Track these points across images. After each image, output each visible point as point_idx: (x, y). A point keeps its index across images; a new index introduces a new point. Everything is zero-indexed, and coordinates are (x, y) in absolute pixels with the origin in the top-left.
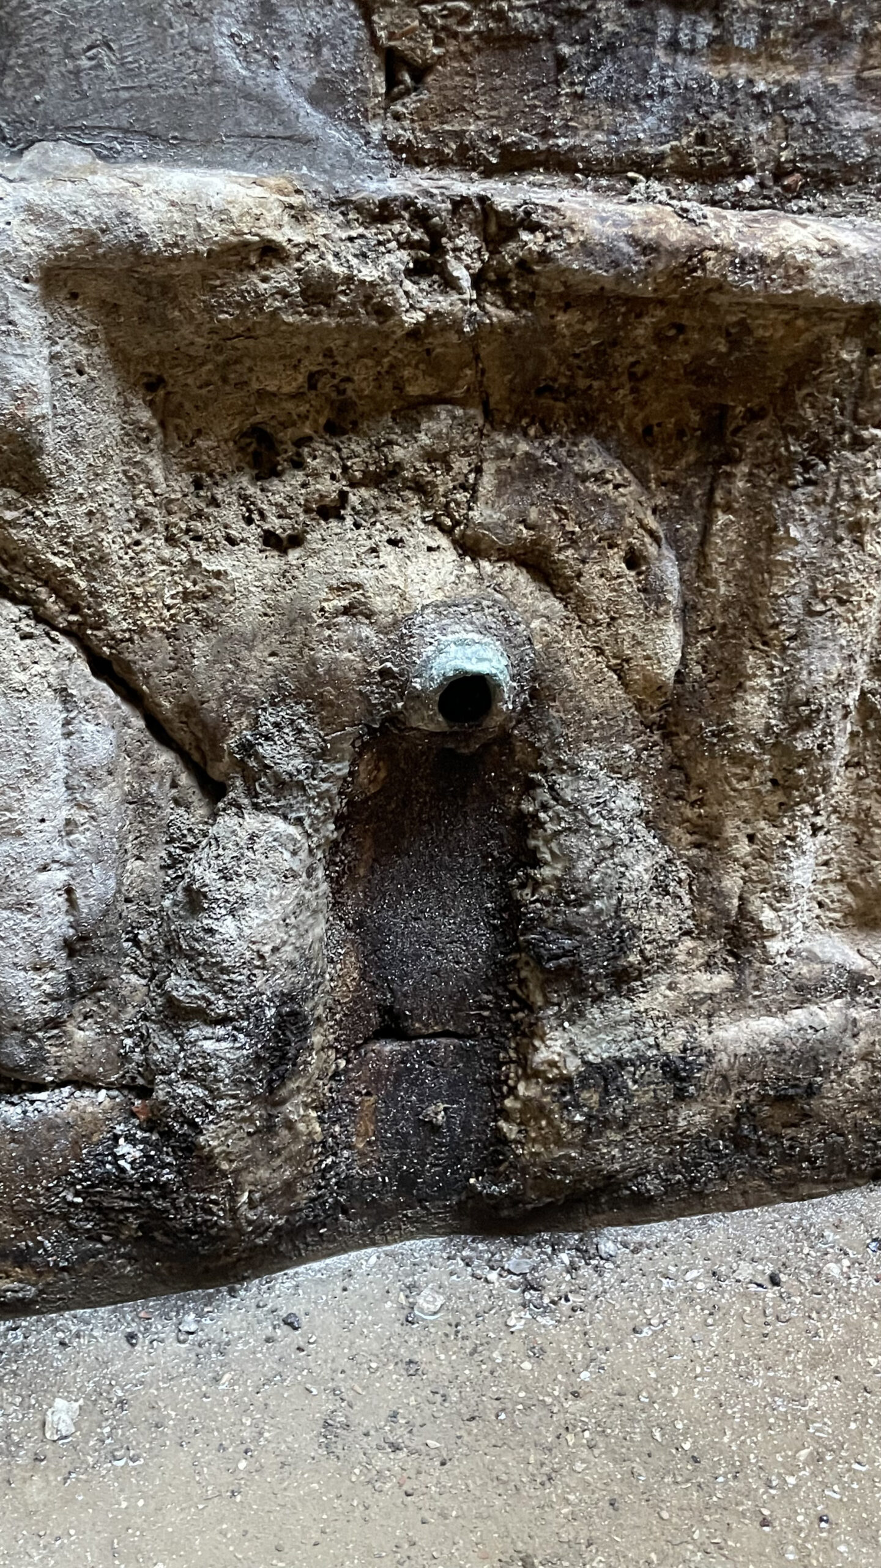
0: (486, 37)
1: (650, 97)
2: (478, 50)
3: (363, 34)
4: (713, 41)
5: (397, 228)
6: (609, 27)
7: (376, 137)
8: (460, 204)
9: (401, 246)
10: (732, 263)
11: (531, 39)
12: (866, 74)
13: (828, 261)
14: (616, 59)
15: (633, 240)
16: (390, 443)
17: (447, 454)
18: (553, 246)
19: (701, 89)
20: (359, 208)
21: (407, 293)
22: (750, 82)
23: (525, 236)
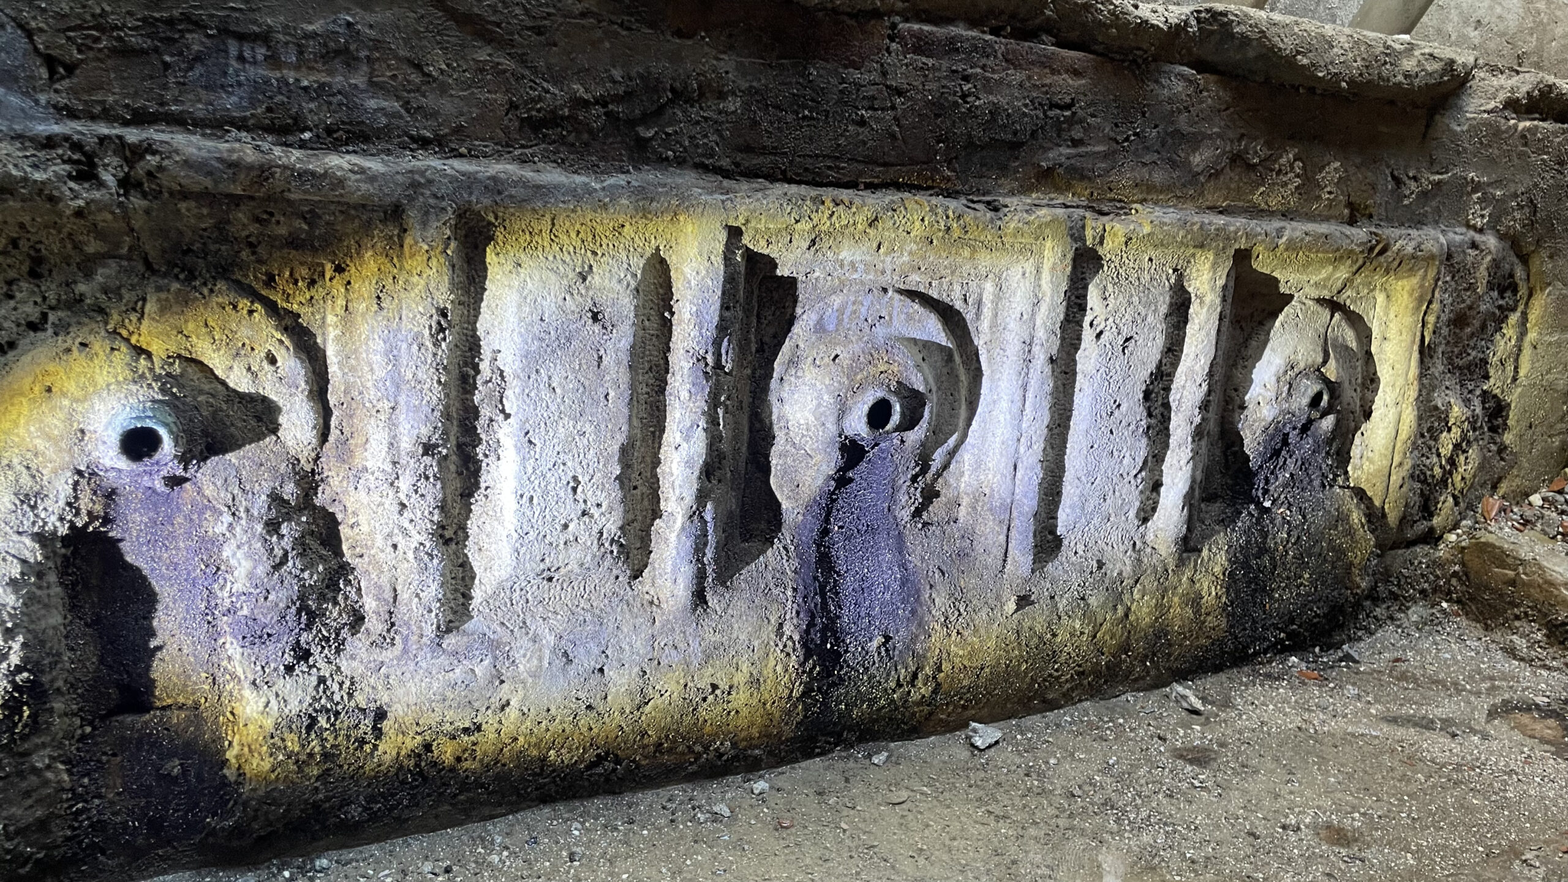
0: (113, 51)
1: (232, 86)
2: (108, 56)
3: (29, 47)
4: (266, 58)
5: (60, 152)
6: (196, 47)
7: (43, 102)
8: (103, 140)
9: (64, 162)
10: (293, 175)
11: (143, 52)
12: (375, 79)
13: (358, 176)
14: (203, 64)
15: (220, 160)
16: (75, 282)
17: (119, 288)
18: (166, 163)
19: (265, 83)
20: (32, 139)
21: (70, 189)
22: (297, 80)
23: (148, 157)
